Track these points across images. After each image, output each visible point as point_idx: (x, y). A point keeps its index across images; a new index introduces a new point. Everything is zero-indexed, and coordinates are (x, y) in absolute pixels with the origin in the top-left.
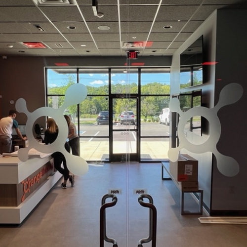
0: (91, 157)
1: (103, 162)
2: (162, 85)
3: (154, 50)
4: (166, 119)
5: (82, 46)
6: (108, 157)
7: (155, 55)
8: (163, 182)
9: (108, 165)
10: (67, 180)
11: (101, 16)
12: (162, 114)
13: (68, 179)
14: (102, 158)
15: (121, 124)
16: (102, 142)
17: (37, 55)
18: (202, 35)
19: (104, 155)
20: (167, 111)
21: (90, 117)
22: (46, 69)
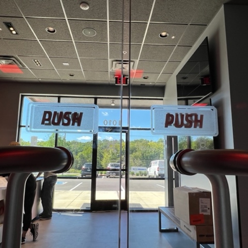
0: (68, 205)
1: (82, 210)
2: (148, 142)
3: (146, 75)
4: (155, 172)
5: (64, 64)
6: (90, 206)
7: (146, 84)
8: (161, 235)
9: (89, 215)
10: (27, 230)
11: (86, 6)
12: (151, 166)
13: (29, 230)
14: (82, 207)
15: (107, 177)
16: (84, 192)
17: (13, 79)
18: (207, 37)
19: (85, 204)
20: (156, 163)
21: (75, 172)
22: (23, 96)
